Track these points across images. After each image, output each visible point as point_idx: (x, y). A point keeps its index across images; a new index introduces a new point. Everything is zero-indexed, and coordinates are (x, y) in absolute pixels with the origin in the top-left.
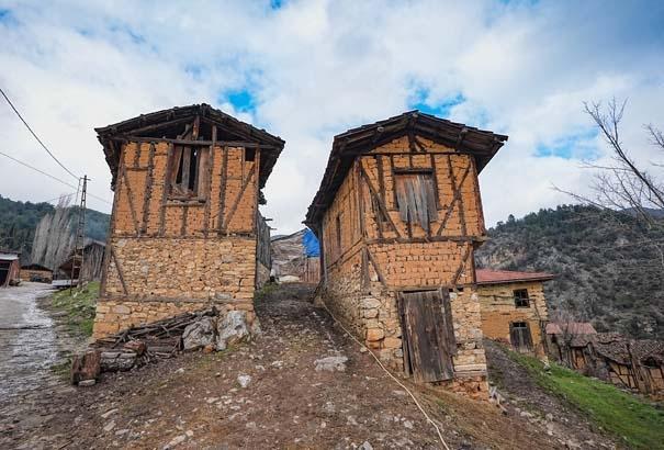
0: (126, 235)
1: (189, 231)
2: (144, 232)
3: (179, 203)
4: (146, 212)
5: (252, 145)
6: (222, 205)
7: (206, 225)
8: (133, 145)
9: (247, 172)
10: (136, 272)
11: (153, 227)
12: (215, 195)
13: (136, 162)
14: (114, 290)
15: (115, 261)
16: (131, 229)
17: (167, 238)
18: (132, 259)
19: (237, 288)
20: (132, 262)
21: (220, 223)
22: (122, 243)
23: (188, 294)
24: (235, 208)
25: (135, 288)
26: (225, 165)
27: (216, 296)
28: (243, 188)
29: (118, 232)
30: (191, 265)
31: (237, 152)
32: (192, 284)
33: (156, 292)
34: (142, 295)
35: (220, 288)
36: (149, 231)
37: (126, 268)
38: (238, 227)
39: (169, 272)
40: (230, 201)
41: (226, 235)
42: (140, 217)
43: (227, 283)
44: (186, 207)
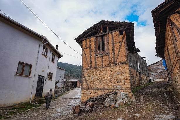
0: (86, 69)
1: (104, 65)
2: (91, 67)
3: (100, 56)
4: (91, 61)
5: (121, 29)
6: (114, 54)
7: (109, 62)
8: (85, 41)
9: (121, 40)
10: (90, 80)
11: (93, 65)
12: (111, 50)
13: (86, 46)
14: (85, 86)
15: (85, 78)
16: (87, 67)
17: (98, 68)
18: (89, 76)
19: (123, 84)
20: (89, 77)
21: (114, 60)
22: (86, 72)
23: (107, 87)
24: (119, 54)
25: (91, 85)
26: (113, 39)
27: (116, 87)
28: (121, 46)
29: (84, 68)
30: (106, 77)
31: (116, 33)
32: (107, 83)
33: (97, 86)
34: (93, 88)
35: (117, 84)
36: (92, 67)
37: (87, 79)
38: (121, 61)
39: (100, 79)
40: (116, 52)
41: (117, 64)
42: (89, 63)
43: (119, 82)
44: (102, 57)
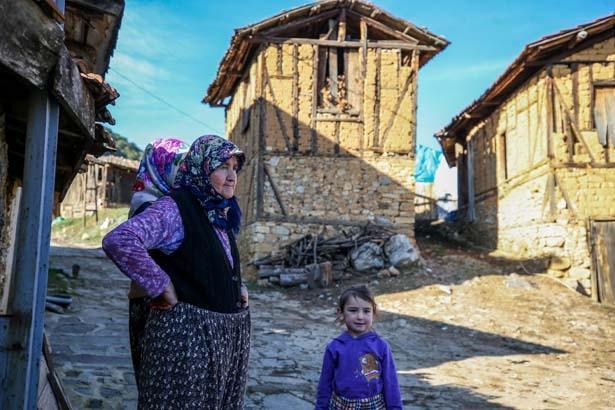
0: (277, 153)
1: (343, 150)
2: (295, 149)
3: (331, 117)
4: (296, 128)
5: (407, 46)
6: (377, 120)
7: (361, 142)
8: (271, 51)
9: (403, 79)
10: (291, 193)
11: (304, 144)
12: (369, 106)
13: (280, 69)
14: (271, 210)
15: (270, 181)
16: (282, 145)
17: (321, 156)
18: (286, 178)
19: (397, 213)
20: (287, 182)
21: (376, 139)
22: (274, 161)
23: (347, 217)
24: (391, 123)
25: (293, 209)
26: (378, 70)
27: (375, 220)
28: (400, 99)
29: (269, 148)
30: (347, 187)
31: (390, 54)
32: (350, 207)
33: (314, 213)
34: (300, 216)
35: (379, 212)
36: (300, 148)
37: (281, 188)
38: (395, 146)
39: (326, 193)
40: (385, 116)
41: (381, 154)
42: (290, 132)
43: (386, 206)
44: (338, 122)
